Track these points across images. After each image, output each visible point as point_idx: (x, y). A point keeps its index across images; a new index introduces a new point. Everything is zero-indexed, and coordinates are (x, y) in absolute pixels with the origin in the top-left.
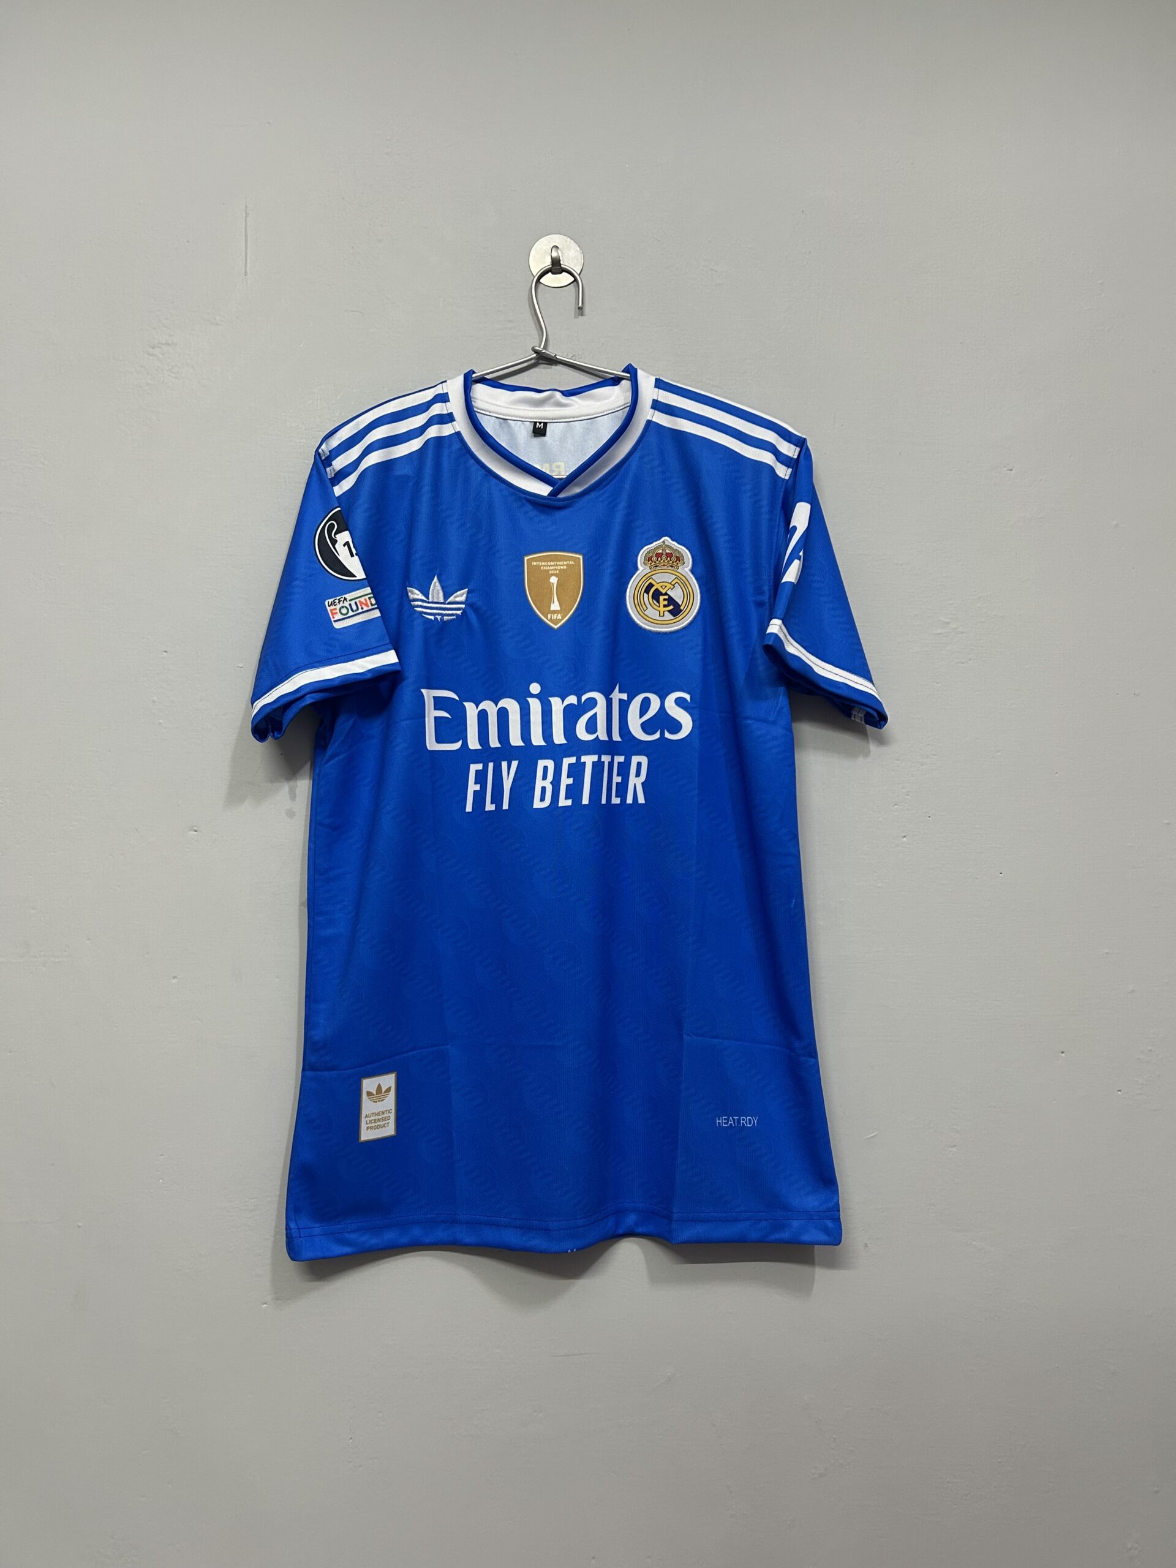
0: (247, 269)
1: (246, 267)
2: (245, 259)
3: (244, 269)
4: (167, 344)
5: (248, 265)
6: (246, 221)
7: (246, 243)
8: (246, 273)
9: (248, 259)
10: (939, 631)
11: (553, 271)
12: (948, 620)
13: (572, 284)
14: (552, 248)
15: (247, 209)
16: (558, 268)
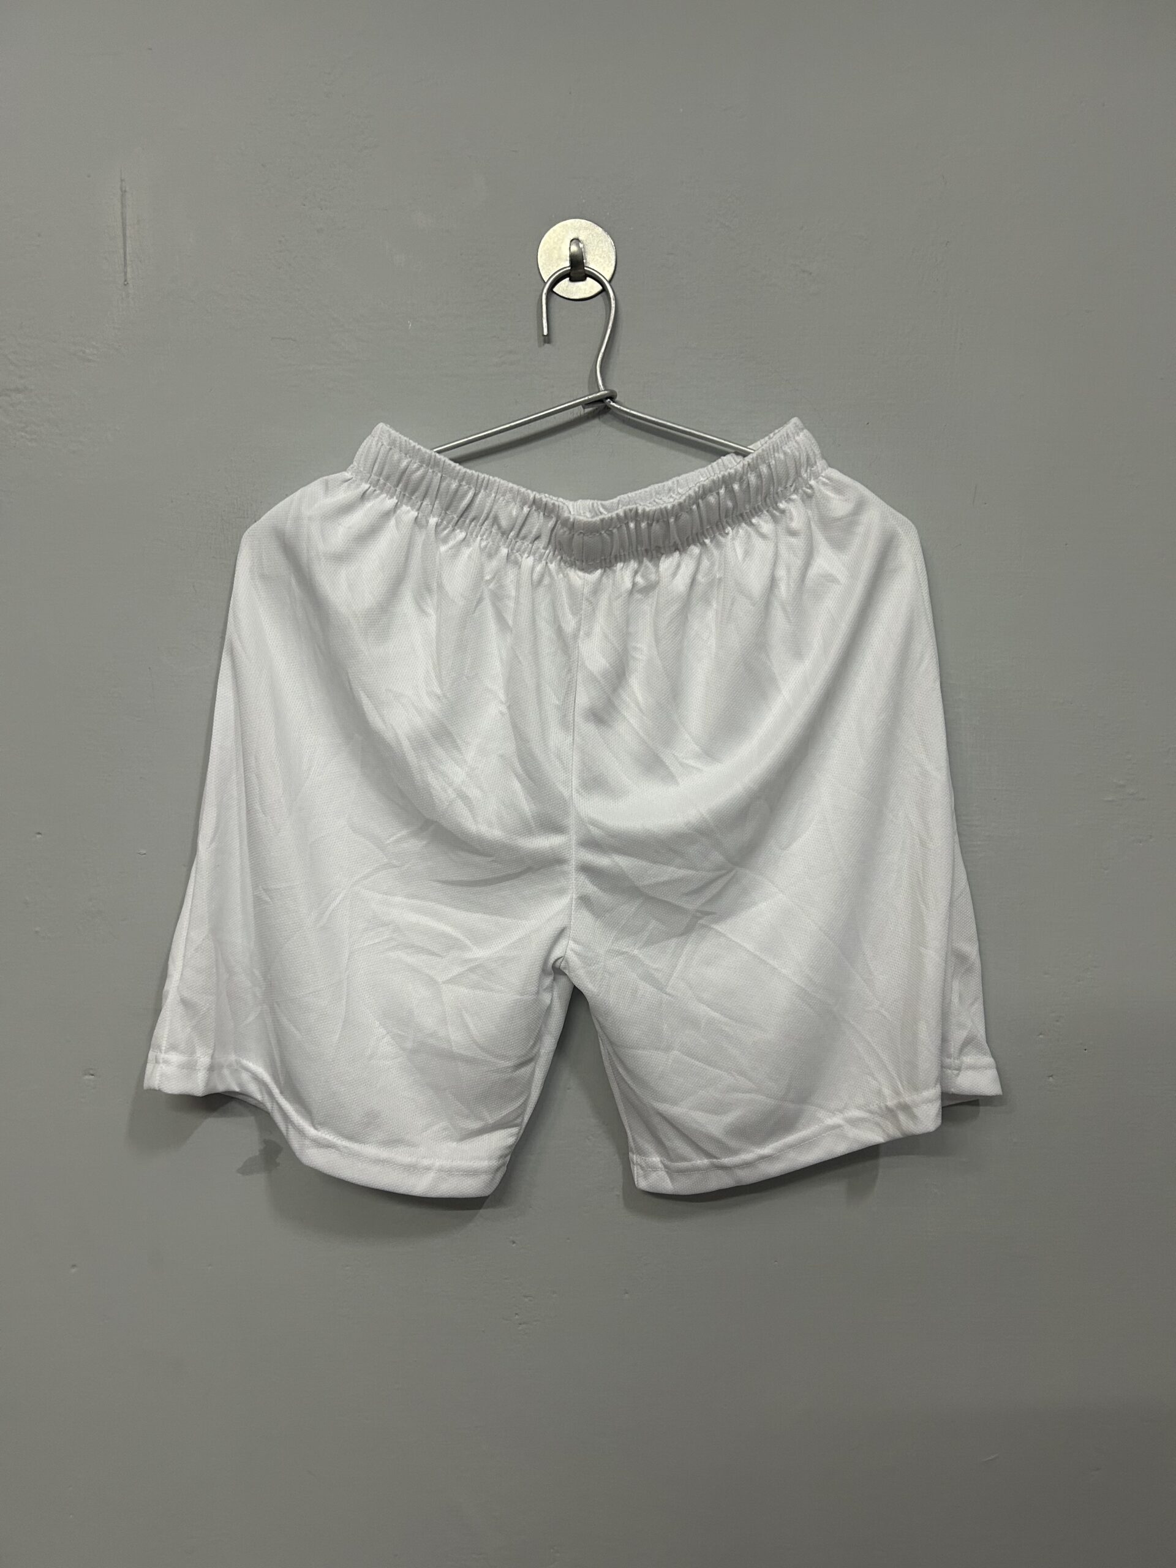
0: (129, 276)
1: (126, 273)
2: (123, 259)
3: (123, 274)
4: (17, 390)
5: (129, 270)
6: (122, 203)
7: (124, 235)
8: (125, 281)
9: (128, 258)
10: (1110, 799)
11: (571, 275)
12: (1121, 782)
13: (600, 296)
14: (572, 241)
15: (123, 183)
16: (580, 271)
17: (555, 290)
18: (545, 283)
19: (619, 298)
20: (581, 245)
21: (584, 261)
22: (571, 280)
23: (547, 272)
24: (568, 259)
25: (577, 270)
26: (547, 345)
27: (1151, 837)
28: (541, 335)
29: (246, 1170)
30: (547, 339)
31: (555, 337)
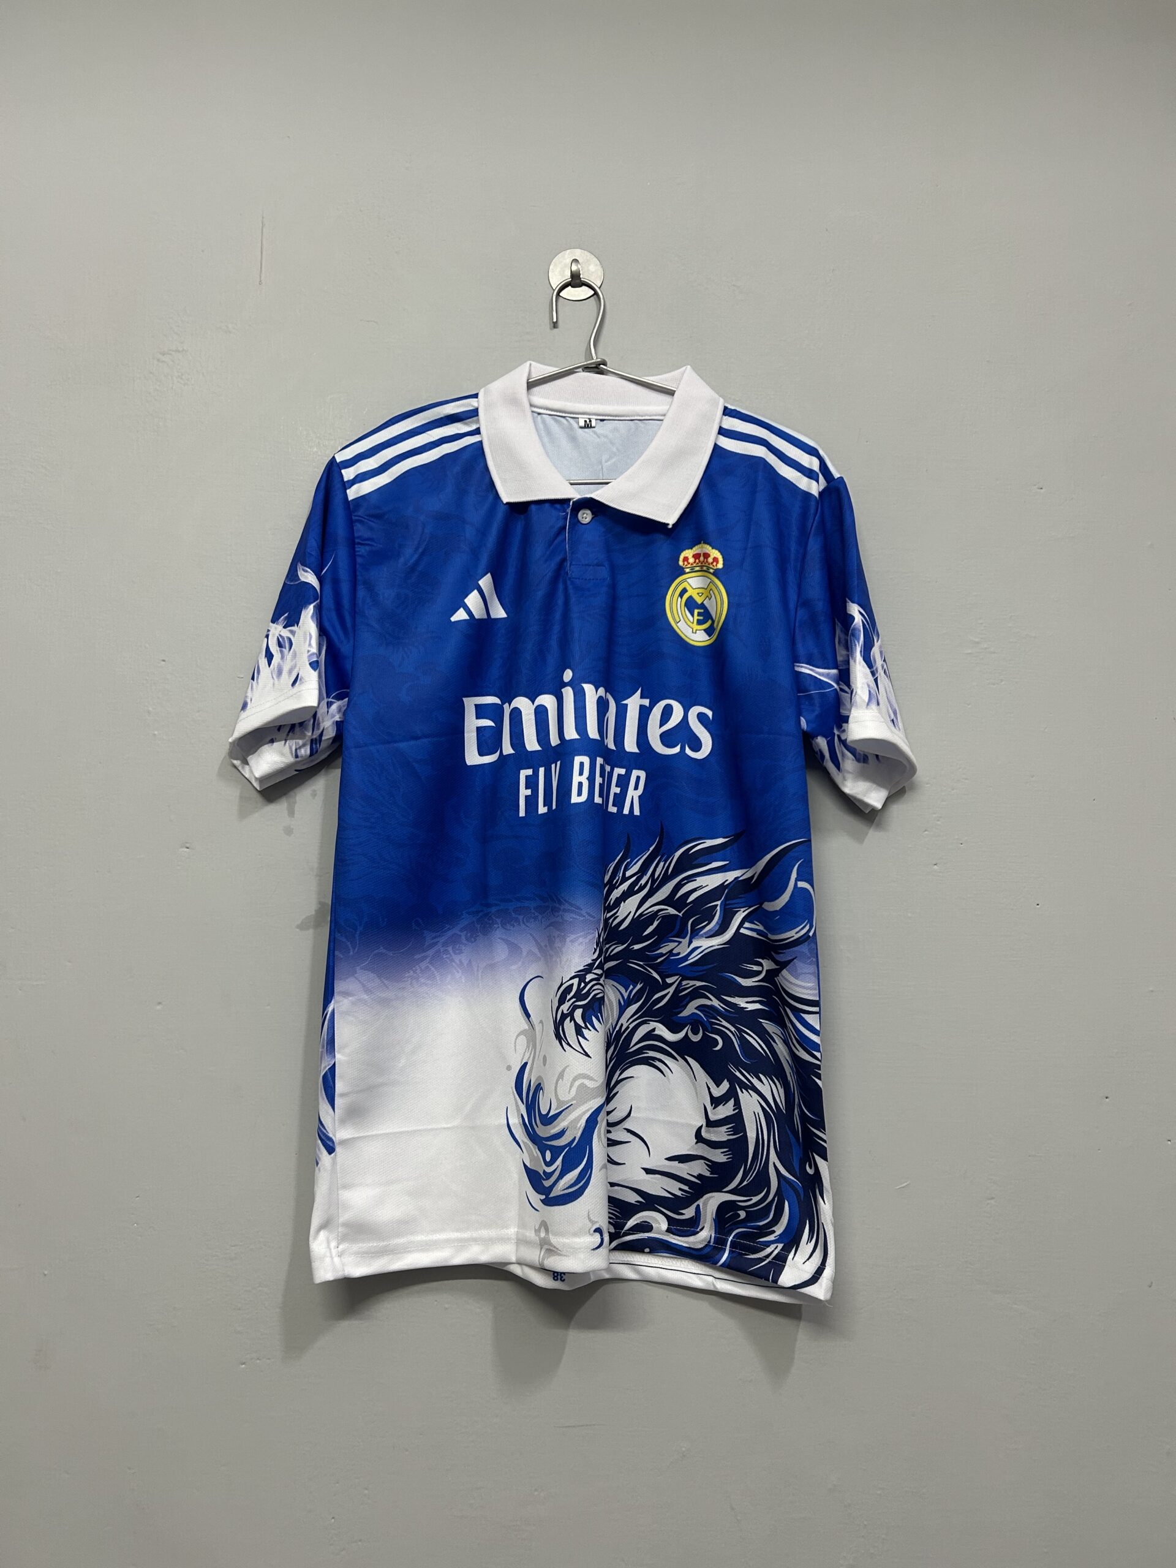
0: (262, 278)
1: (260, 277)
2: (259, 269)
3: (258, 280)
5: (263, 274)
6: (262, 233)
7: (262, 253)
9: (263, 269)
10: (969, 651)
11: (572, 284)
13: (592, 298)
14: (573, 260)
15: (264, 219)
16: (578, 281)
17: (561, 294)
18: (554, 290)
19: (606, 300)
20: (579, 266)
21: (581, 276)
22: (572, 287)
23: (556, 280)
24: (569, 275)
25: (576, 281)
26: (555, 329)
27: (1002, 681)
28: (551, 322)
29: (302, 927)
30: (555, 325)
31: (560, 323)
